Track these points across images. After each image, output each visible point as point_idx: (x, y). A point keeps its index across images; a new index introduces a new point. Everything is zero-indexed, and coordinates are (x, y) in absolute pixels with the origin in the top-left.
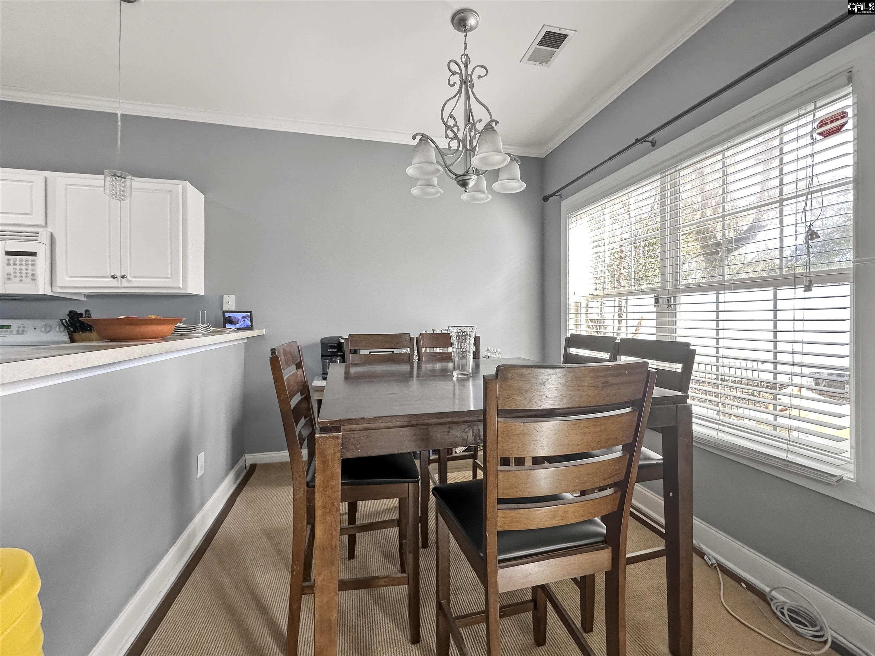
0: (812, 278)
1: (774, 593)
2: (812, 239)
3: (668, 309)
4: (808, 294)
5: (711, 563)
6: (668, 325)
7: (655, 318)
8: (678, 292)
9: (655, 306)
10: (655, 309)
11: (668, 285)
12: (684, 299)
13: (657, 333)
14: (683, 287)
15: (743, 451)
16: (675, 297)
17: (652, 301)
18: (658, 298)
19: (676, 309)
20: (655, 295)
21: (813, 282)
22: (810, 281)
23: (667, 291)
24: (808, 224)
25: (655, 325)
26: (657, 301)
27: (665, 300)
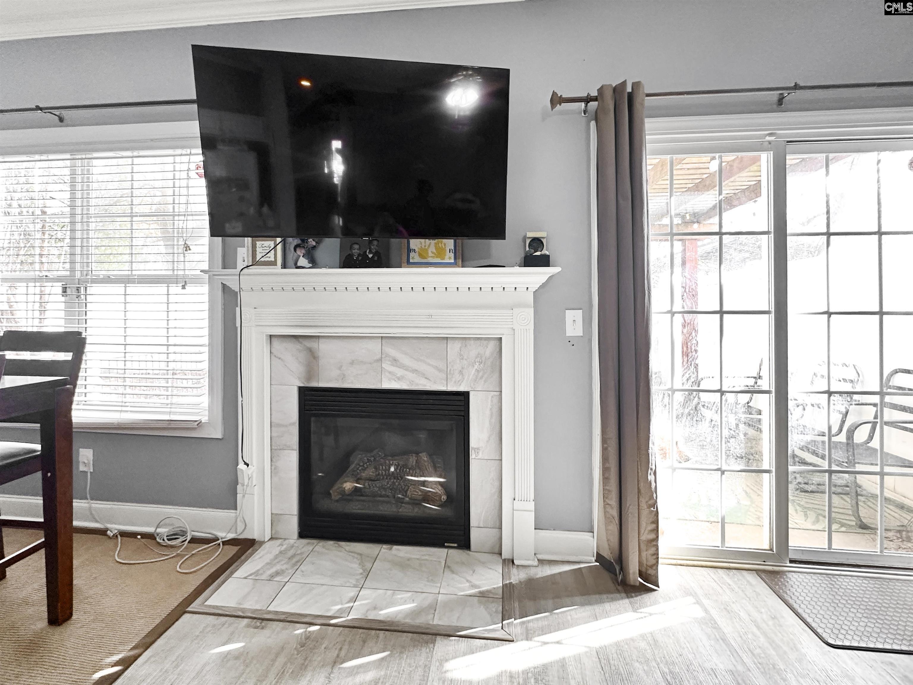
0: (187, 280)
1: (159, 530)
2: (186, 250)
3: (77, 299)
4: (184, 291)
5: (112, 534)
6: (77, 315)
7: (63, 308)
8: (88, 282)
9: (63, 296)
10: (63, 299)
11: (78, 275)
12: (93, 289)
13: (65, 324)
14: (94, 278)
15: (147, 423)
16: (86, 288)
17: (60, 290)
18: (66, 288)
19: (86, 299)
20: (64, 283)
21: (187, 282)
22: (185, 282)
23: (77, 280)
24: (185, 238)
25: (63, 316)
26: (65, 290)
27: (74, 290)
